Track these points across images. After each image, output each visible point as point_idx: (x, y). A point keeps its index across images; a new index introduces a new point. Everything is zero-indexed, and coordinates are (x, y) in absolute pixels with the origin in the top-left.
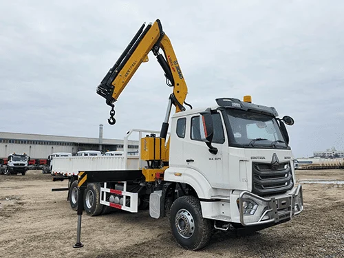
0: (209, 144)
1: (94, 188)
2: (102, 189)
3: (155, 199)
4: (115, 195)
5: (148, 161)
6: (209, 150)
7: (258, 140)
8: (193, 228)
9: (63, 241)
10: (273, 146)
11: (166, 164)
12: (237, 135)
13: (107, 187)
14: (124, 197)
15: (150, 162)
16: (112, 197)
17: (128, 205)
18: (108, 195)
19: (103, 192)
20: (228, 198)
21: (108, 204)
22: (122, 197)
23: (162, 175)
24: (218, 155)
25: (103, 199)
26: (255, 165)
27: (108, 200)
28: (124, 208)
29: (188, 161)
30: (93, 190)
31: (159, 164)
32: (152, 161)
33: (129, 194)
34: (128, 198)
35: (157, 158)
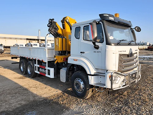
0: (94, 43)
1: (31, 64)
2: (35, 65)
3: (63, 72)
4: (42, 69)
5: (59, 52)
6: (94, 47)
7: (122, 40)
8: (83, 88)
9: (12, 95)
10: (129, 44)
11: (69, 52)
12: (111, 38)
13: (38, 64)
14: (47, 70)
15: (60, 52)
16: (40, 69)
17: (49, 74)
18: (39, 68)
19: (36, 67)
20: (104, 75)
21: (39, 73)
22: (46, 69)
23: (67, 59)
24: (99, 50)
25: (36, 70)
26: (120, 55)
27: (39, 71)
28: (47, 75)
29: (81, 52)
30: (31, 65)
31: (65, 53)
32: (61, 51)
33: (49, 68)
34: (49, 70)
35: (64, 49)
